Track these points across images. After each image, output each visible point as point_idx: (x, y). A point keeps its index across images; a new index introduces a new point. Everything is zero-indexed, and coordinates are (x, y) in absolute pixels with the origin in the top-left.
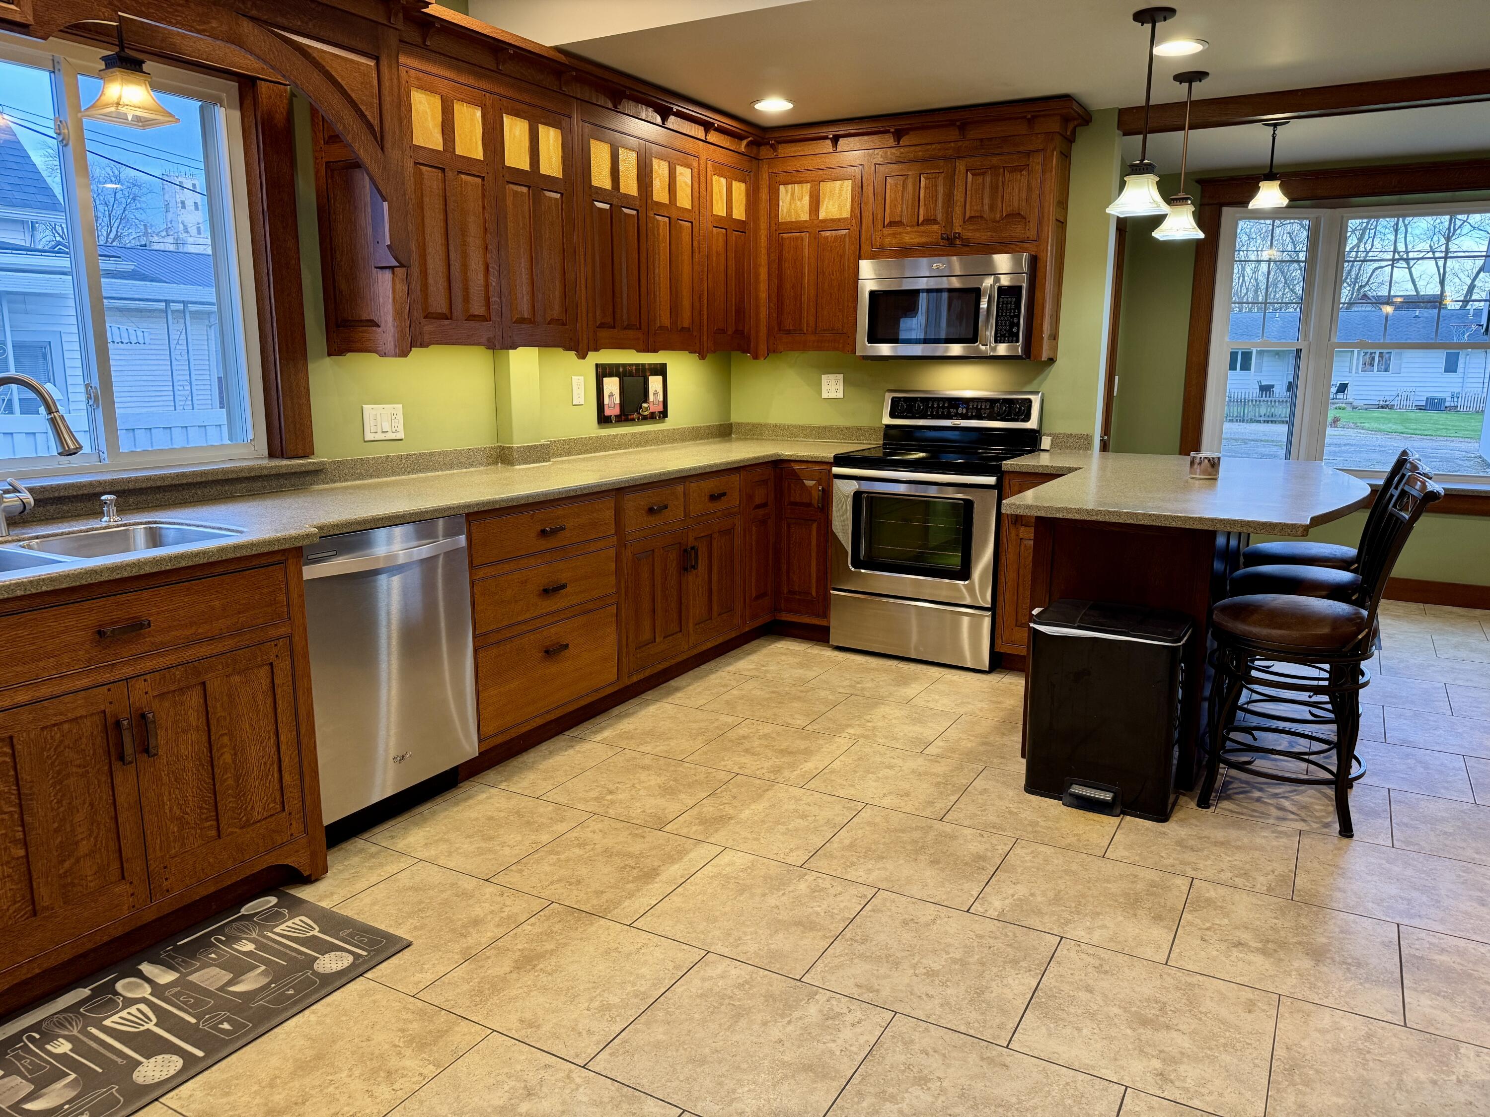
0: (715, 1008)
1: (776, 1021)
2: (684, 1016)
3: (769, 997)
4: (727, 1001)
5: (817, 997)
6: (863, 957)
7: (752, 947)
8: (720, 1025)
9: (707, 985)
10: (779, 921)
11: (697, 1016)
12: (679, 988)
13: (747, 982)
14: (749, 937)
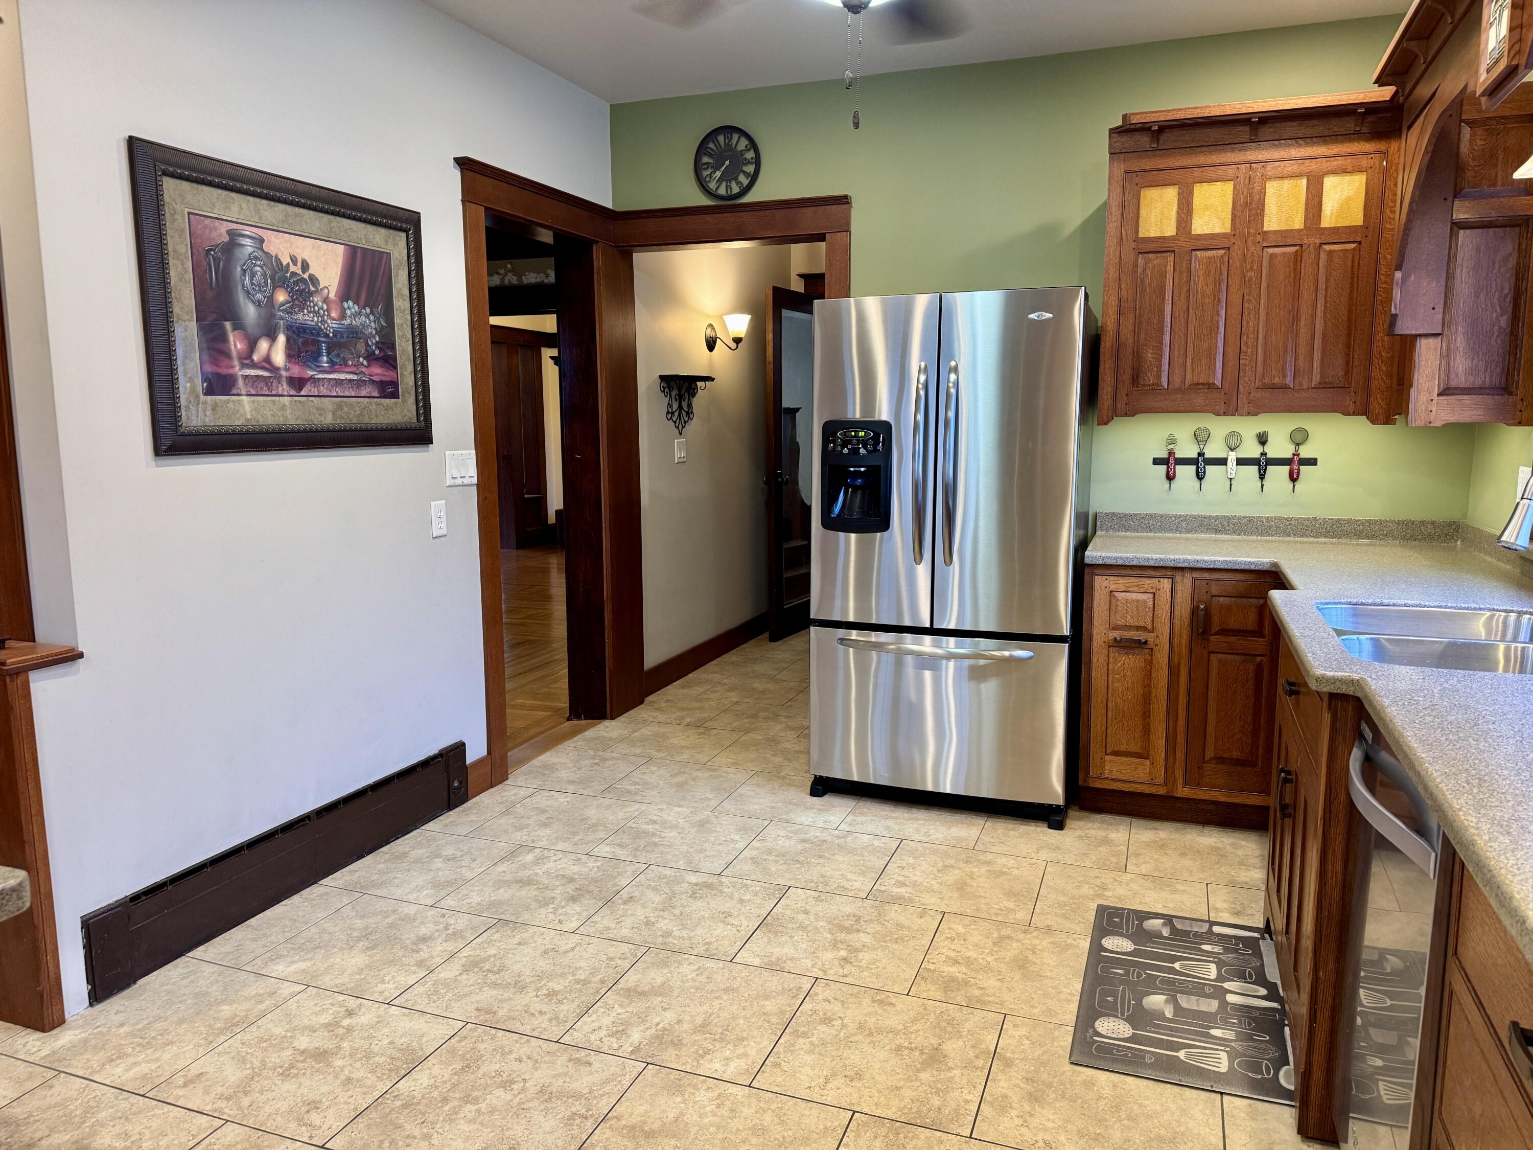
0: (727, 1030)
1: (669, 1024)
2: (753, 1020)
3: (677, 1044)
4: (717, 1037)
5: (632, 1049)
6: (577, 1096)
7: (703, 1096)
8: (719, 1017)
9: (740, 1050)
10: (674, 1136)
11: (742, 1022)
12: (767, 1045)
13: (702, 1057)
14: (708, 1109)
